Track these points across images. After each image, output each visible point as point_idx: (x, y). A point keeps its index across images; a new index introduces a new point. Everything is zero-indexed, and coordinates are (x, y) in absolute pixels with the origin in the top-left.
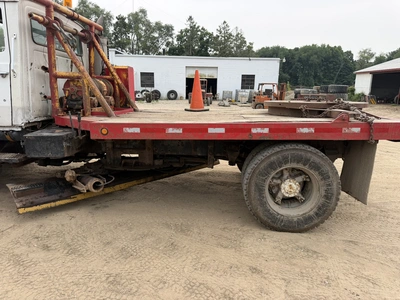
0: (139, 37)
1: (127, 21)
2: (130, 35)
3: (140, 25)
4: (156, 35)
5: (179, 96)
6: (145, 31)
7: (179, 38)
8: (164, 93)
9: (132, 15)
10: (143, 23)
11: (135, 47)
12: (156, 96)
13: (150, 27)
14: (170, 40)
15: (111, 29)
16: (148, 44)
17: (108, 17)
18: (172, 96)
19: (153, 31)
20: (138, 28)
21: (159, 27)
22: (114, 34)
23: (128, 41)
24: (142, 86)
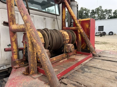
0: (99, 15)
1: (95, 11)
2: (95, 15)
3: (99, 11)
4: (105, 13)
5: (114, 34)
6: (101, 13)
7: (114, 13)
8: (107, 33)
9: (97, 9)
10: (100, 11)
11: (97, 18)
12: (104, 34)
13: (103, 11)
14: (110, 14)
15: (89, 14)
16: (102, 17)
17: (89, 11)
18: (111, 34)
19: (104, 12)
20: (99, 12)
21: (106, 11)
22: (90, 15)
23: (95, 17)
24: (99, 31)
